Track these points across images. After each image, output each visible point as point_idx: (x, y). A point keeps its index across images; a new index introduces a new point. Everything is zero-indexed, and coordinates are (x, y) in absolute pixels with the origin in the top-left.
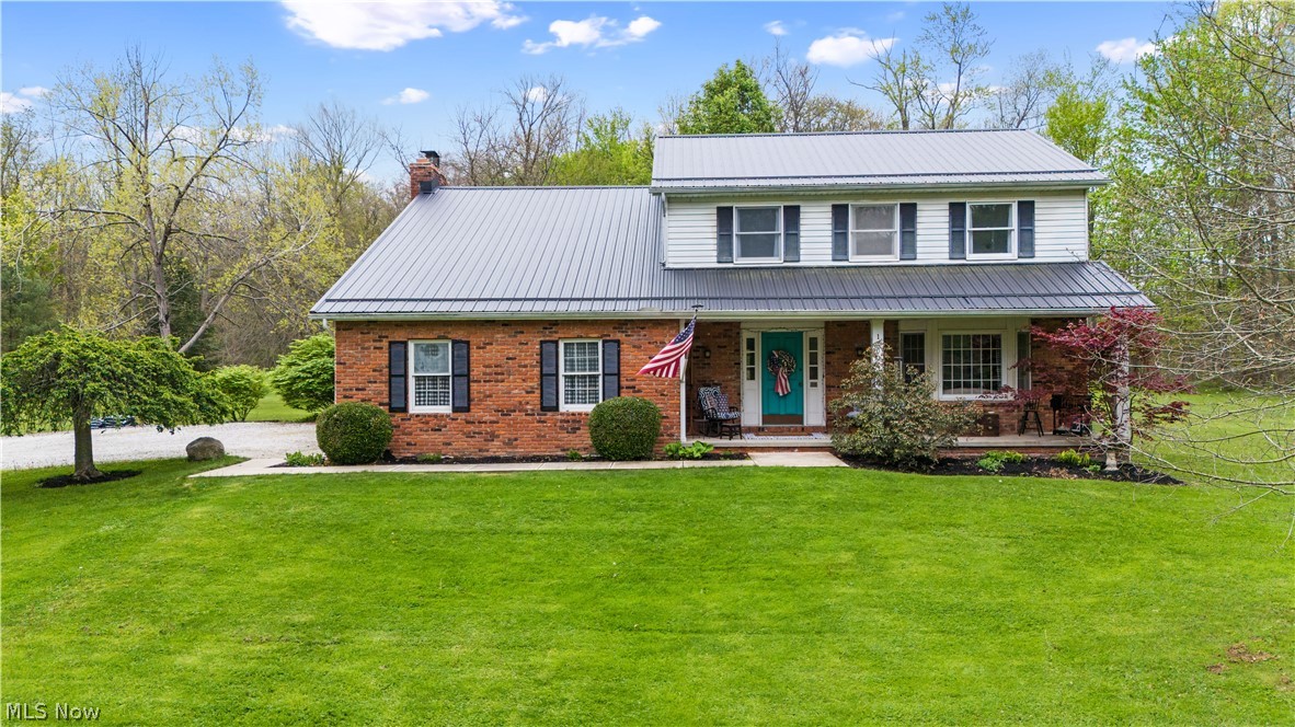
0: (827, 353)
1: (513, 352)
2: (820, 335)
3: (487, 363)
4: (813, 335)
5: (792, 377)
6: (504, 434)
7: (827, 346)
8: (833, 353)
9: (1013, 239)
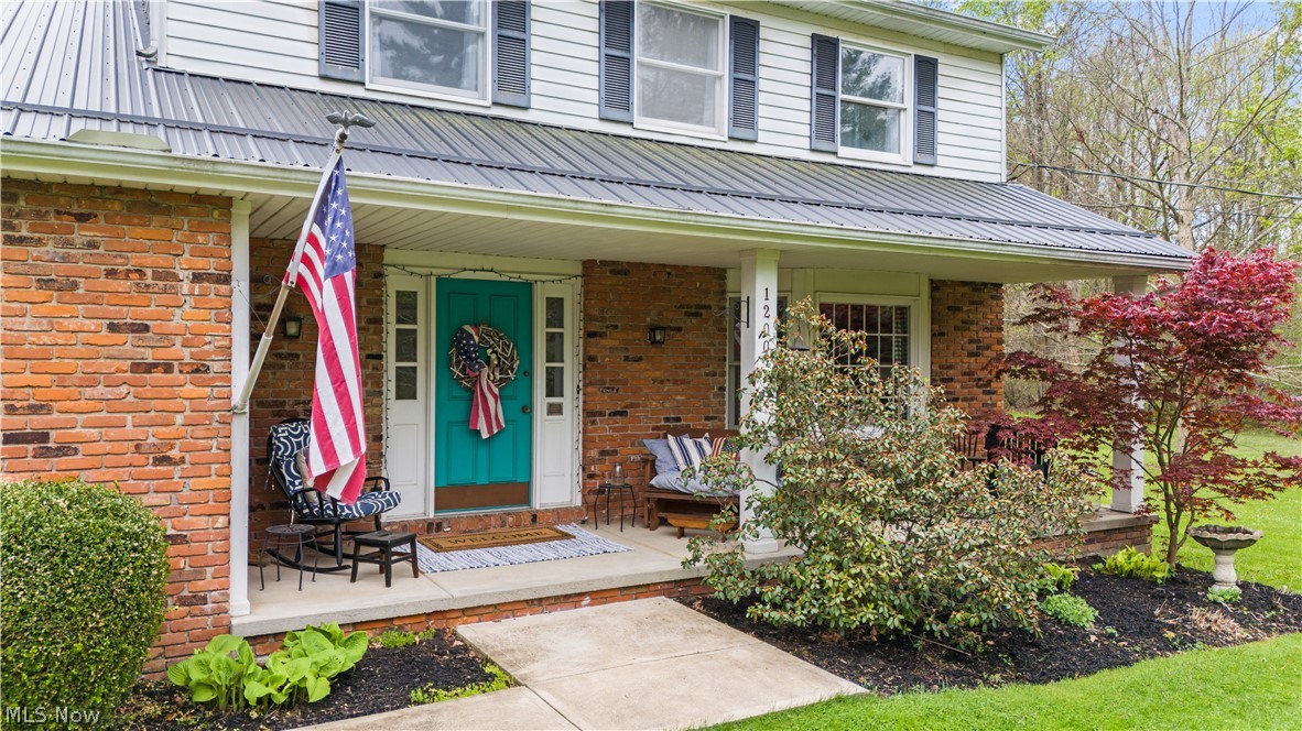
0: (590, 335)
2: (570, 293)
4: (555, 291)
5: (508, 392)
7: (588, 318)
8: (602, 335)
9: (905, 129)
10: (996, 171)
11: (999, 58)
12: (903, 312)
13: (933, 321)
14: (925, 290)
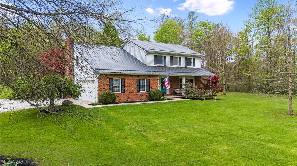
1: (132, 81)
3: (128, 83)
6: (130, 97)
9: (192, 64)
10: (200, 67)
11: (200, 57)
12: (193, 79)
13: (195, 80)
14: (194, 78)
